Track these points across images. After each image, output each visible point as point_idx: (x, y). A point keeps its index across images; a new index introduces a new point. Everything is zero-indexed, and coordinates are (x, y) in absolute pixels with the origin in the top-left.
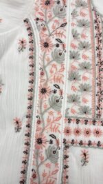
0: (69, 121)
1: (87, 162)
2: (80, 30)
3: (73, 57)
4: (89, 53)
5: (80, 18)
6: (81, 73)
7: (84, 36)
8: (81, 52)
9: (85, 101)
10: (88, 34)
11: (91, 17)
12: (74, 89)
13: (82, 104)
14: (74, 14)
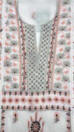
0: (5, 93)
1: (17, 120)
2: (11, 33)
3: (7, 51)
4: (17, 48)
5: (11, 25)
6: (12, 61)
7: (13, 37)
8: (12, 48)
9: (15, 80)
10: (16, 36)
11: (18, 25)
12: (7, 72)
13: (13, 82)
14: (7, 23)
